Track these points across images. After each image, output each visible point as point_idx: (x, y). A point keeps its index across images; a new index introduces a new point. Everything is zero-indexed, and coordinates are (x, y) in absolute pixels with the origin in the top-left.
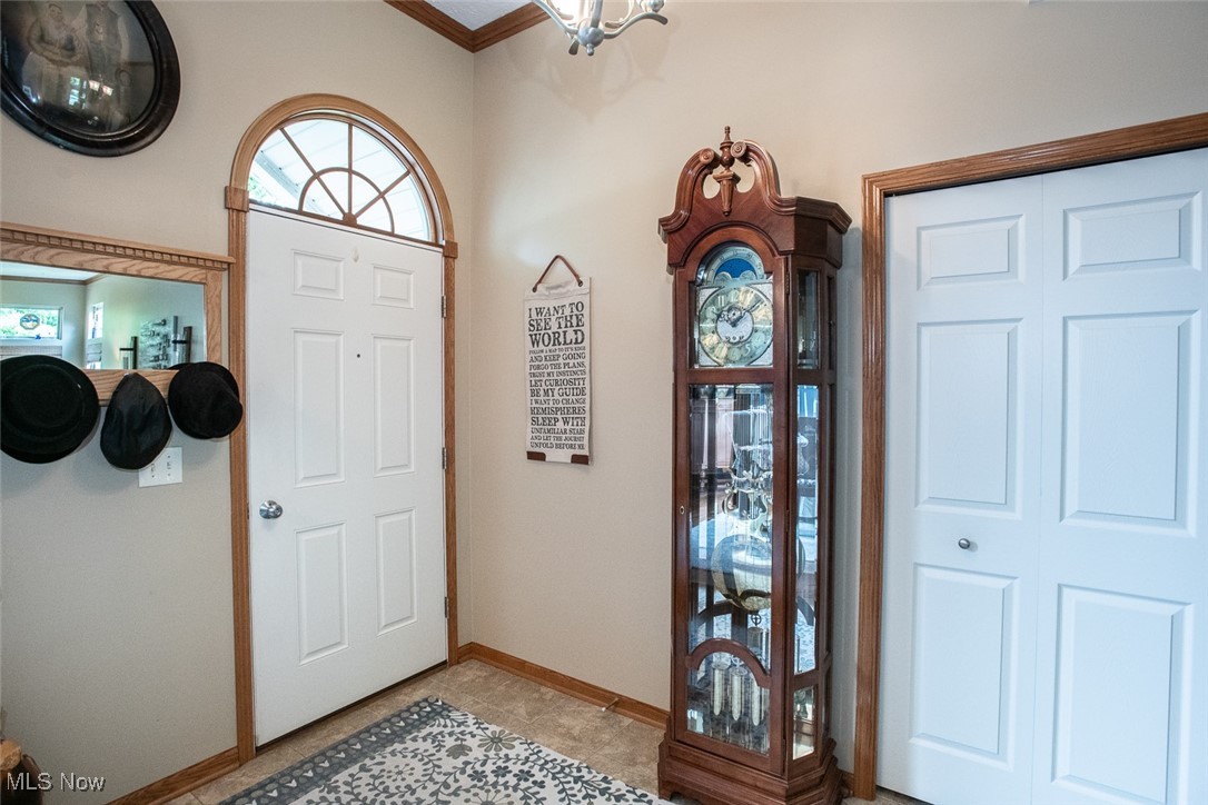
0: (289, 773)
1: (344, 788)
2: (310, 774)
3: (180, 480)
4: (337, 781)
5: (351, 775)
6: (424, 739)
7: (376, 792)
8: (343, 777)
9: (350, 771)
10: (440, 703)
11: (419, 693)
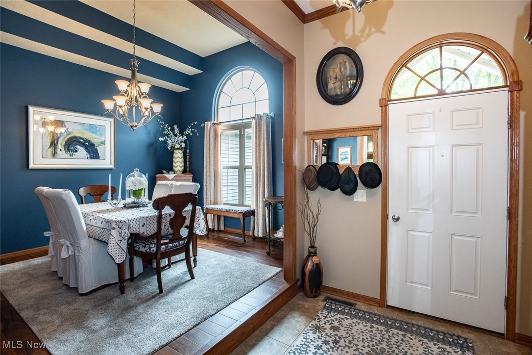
0: (385, 318)
1: (390, 334)
2: (389, 323)
3: (365, 201)
4: (392, 331)
5: (398, 333)
6: (439, 348)
7: (396, 343)
8: (395, 331)
9: (400, 332)
10: (471, 345)
11: (470, 336)
